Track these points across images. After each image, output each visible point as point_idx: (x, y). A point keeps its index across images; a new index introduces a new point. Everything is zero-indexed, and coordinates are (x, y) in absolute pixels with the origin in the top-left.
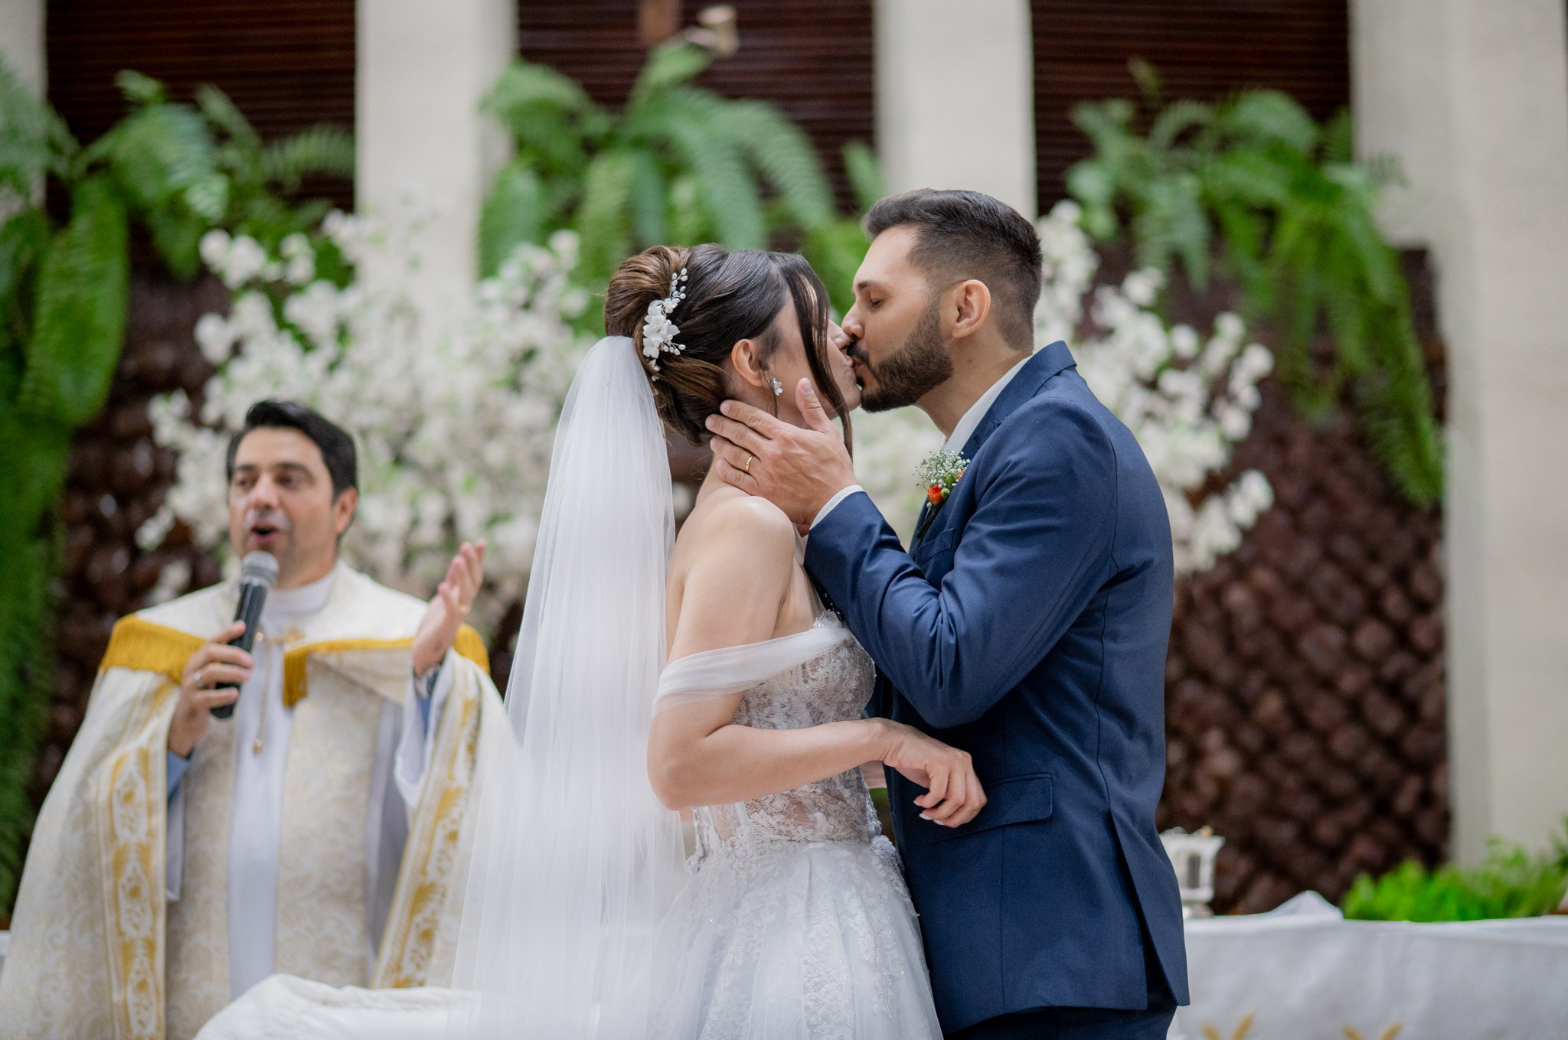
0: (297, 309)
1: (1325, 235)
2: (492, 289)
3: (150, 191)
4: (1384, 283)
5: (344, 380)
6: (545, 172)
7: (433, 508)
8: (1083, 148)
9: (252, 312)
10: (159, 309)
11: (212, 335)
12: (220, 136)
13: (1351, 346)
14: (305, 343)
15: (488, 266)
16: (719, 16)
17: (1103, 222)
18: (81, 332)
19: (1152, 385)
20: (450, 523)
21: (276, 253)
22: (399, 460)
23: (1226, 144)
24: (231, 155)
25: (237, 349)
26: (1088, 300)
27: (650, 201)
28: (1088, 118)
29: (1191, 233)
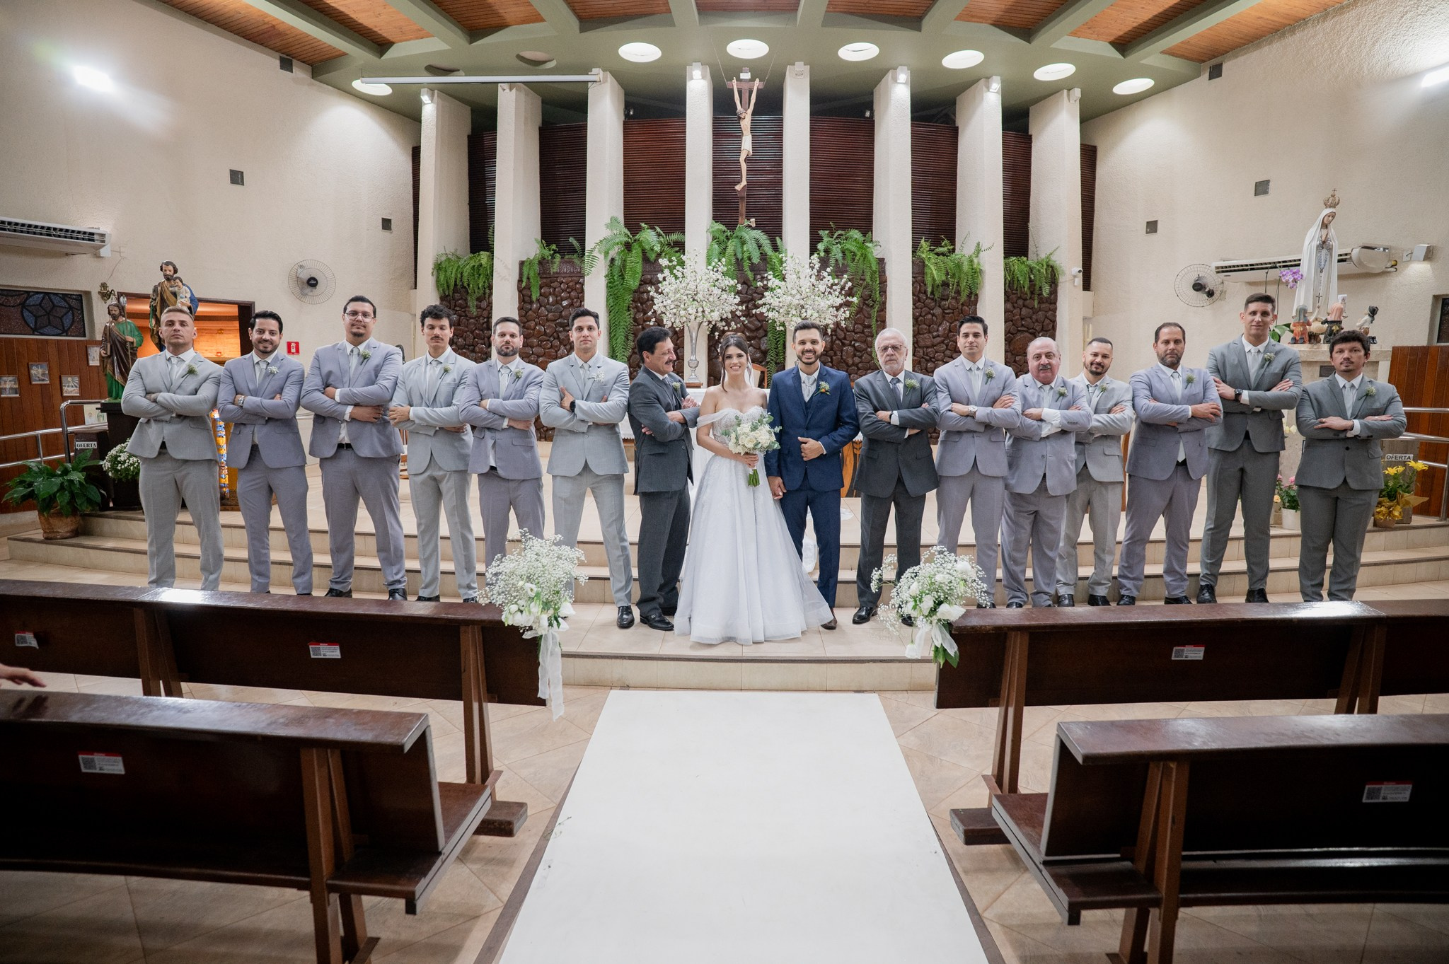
0: (675, 271)
1: (865, 256)
2: (710, 267)
3: (647, 247)
4: (875, 267)
5: (684, 285)
6: (719, 244)
7: (700, 310)
8: (820, 239)
9: (667, 272)
10: (648, 268)
11: (660, 276)
12: (659, 235)
13: (868, 278)
14: (676, 278)
15: (709, 264)
16: (753, 220)
17: (822, 254)
18: (635, 273)
19: (831, 288)
20: (703, 311)
21: (671, 261)
22: (694, 300)
23: (846, 239)
24: (662, 239)
25: (664, 279)
26: (819, 272)
27: (739, 250)
28: (821, 232)
29: (839, 256)
